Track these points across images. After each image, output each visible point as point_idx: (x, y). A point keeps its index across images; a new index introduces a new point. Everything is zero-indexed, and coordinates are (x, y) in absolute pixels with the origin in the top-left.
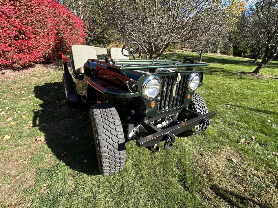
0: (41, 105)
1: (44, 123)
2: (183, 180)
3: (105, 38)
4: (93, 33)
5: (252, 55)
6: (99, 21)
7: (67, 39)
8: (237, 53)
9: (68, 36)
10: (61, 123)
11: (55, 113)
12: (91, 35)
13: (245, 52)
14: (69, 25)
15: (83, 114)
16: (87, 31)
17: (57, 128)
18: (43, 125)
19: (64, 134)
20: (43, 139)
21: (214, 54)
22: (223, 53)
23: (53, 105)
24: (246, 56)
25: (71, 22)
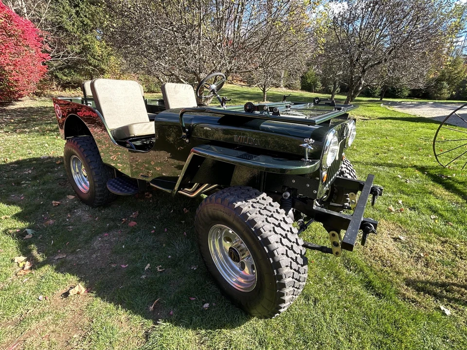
0: (19, 217)
1: (58, 253)
2: (369, 285)
3: (90, 64)
4: (61, 53)
5: (323, 90)
6: (71, 30)
7: (8, 64)
8: (306, 87)
9: (11, 58)
10: (97, 243)
11: (70, 227)
12: (59, 57)
13: (316, 86)
14: (10, 36)
15: (131, 216)
16: (49, 49)
17: (97, 256)
18: (56, 258)
19: (123, 266)
20: (81, 288)
21: (277, 89)
22: (288, 86)
23: (48, 211)
24: (317, 90)
25: (15, 30)
